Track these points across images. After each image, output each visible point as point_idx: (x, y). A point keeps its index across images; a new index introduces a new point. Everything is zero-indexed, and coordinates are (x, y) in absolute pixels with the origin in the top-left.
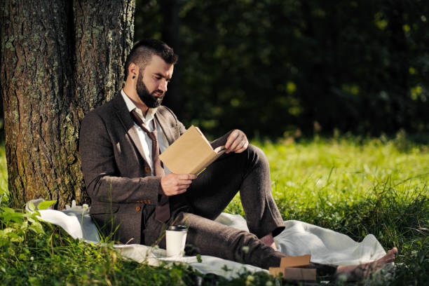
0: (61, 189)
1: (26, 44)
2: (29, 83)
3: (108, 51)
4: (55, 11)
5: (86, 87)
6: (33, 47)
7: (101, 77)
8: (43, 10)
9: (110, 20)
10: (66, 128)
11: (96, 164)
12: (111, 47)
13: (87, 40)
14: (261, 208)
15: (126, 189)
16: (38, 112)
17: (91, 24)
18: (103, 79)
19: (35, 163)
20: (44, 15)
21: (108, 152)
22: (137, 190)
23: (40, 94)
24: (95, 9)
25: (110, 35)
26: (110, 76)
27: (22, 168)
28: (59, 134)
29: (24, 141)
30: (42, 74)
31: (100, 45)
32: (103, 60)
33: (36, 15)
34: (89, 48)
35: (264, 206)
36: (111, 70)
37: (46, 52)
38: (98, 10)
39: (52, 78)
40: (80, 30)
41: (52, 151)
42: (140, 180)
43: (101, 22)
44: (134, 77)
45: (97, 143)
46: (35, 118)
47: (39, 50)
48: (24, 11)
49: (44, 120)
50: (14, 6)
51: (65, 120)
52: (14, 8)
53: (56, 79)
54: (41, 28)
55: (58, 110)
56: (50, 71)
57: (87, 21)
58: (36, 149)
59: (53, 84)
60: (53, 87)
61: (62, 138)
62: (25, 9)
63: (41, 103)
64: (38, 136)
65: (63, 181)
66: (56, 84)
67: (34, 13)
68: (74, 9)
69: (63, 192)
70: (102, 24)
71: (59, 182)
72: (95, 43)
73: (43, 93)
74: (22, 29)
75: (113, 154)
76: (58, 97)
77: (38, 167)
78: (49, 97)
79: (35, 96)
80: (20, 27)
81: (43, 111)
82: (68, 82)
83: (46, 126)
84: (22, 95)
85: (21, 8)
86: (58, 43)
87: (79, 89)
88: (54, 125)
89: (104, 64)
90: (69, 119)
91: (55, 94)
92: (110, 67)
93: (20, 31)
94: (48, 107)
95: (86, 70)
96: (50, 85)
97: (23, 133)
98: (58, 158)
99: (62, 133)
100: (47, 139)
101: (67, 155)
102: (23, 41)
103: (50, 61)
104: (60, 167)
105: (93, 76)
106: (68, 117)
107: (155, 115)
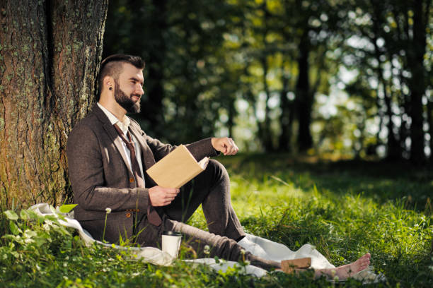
0: (45, 195)
1: (15, 53)
2: (18, 92)
3: (85, 66)
4: (42, 25)
5: (64, 99)
6: (23, 57)
7: (77, 90)
8: (32, 23)
9: (89, 37)
10: (49, 137)
11: (88, 175)
12: (87, 62)
13: (67, 54)
14: (225, 218)
15: (117, 200)
16: (25, 120)
17: (71, 39)
18: (78, 92)
19: (20, 170)
20: (34, 27)
21: (99, 164)
22: (128, 200)
23: (28, 103)
24: (76, 26)
25: (87, 51)
26: (84, 89)
27: (5, 174)
28: (43, 143)
29: (10, 147)
30: (31, 84)
31: (78, 60)
32: (80, 74)
33: (26, 27)
34: (68, 62)
35: (228, 217)
36: (85, 84)
37: (34, 62)
38: (79, 27)
39: (39, 89)
40: (59, 44)
41: (37, 158)
42: (130, 191)
43: (80, 38)
44: (110, 89)
45: (89, 155)
46: (22, 126)
47: (27, 60)
48: (15, 22)
49: (30, 128)
50: (4, 16)
51: (48, 129)
52: (4, 19)
53: (42, 90)
54: (31, 40)
55: (43, 120)
56: (37, 81)
57: (68, 36)
58: (21, 156)
59: (40, 94)
60: (39, 98)
61: (45, 147)
62: (16, 20)
63: (28, 112)
64: (24, 143)
65: (46, 188)
66: (42, 94)
67: (24, 25)
68: (54, 24)
69: (47, 198)
70: (82, 40)
71: (43, 189)
72: (74, 58)
73: (31, 103)
74: (12, 39)
75: (102, 165)
76: (42, 107)
77: (23, 174)
78: (36, 106)
79: (23, 105)
80: (10, 37)
81: (29, 119)
82: (50, 93)
83: (32, 134)
84: (10, 103)
85: (10, 19)
86: (43, 54)
87: (58, 100)
88: (39, 134)
89: (80, 78)
90: (51, 129)
91: (40, 104)
92: (85, 81)
93: (9, 40)
94: (34, 116)
95: (64, 83)
96: (37, 95)
97: (9, 139)
98: (42, 166)
99: (46, 142)
100: (32, 147)
101: (51, 163)
102: (13, 50)
103: (37, 72)
104: (44, 175)
105: (71, 89)
106: (50, 127)
107: (129, 127)
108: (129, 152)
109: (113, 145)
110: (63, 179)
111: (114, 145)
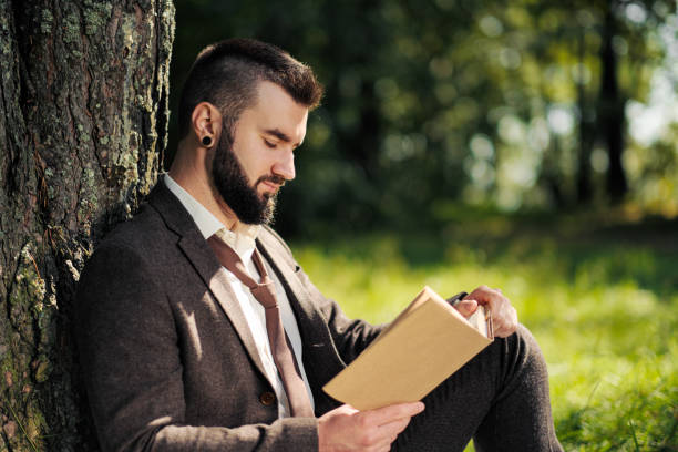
10: (25, 282)
51: (21, 259)
90: (29, 257)
105: (86, 137)
106: (25, 251)
107: (257, 241)
108: (262, 310)
109: (207, 296)
110: (68, 401)
111: (212, 294)
